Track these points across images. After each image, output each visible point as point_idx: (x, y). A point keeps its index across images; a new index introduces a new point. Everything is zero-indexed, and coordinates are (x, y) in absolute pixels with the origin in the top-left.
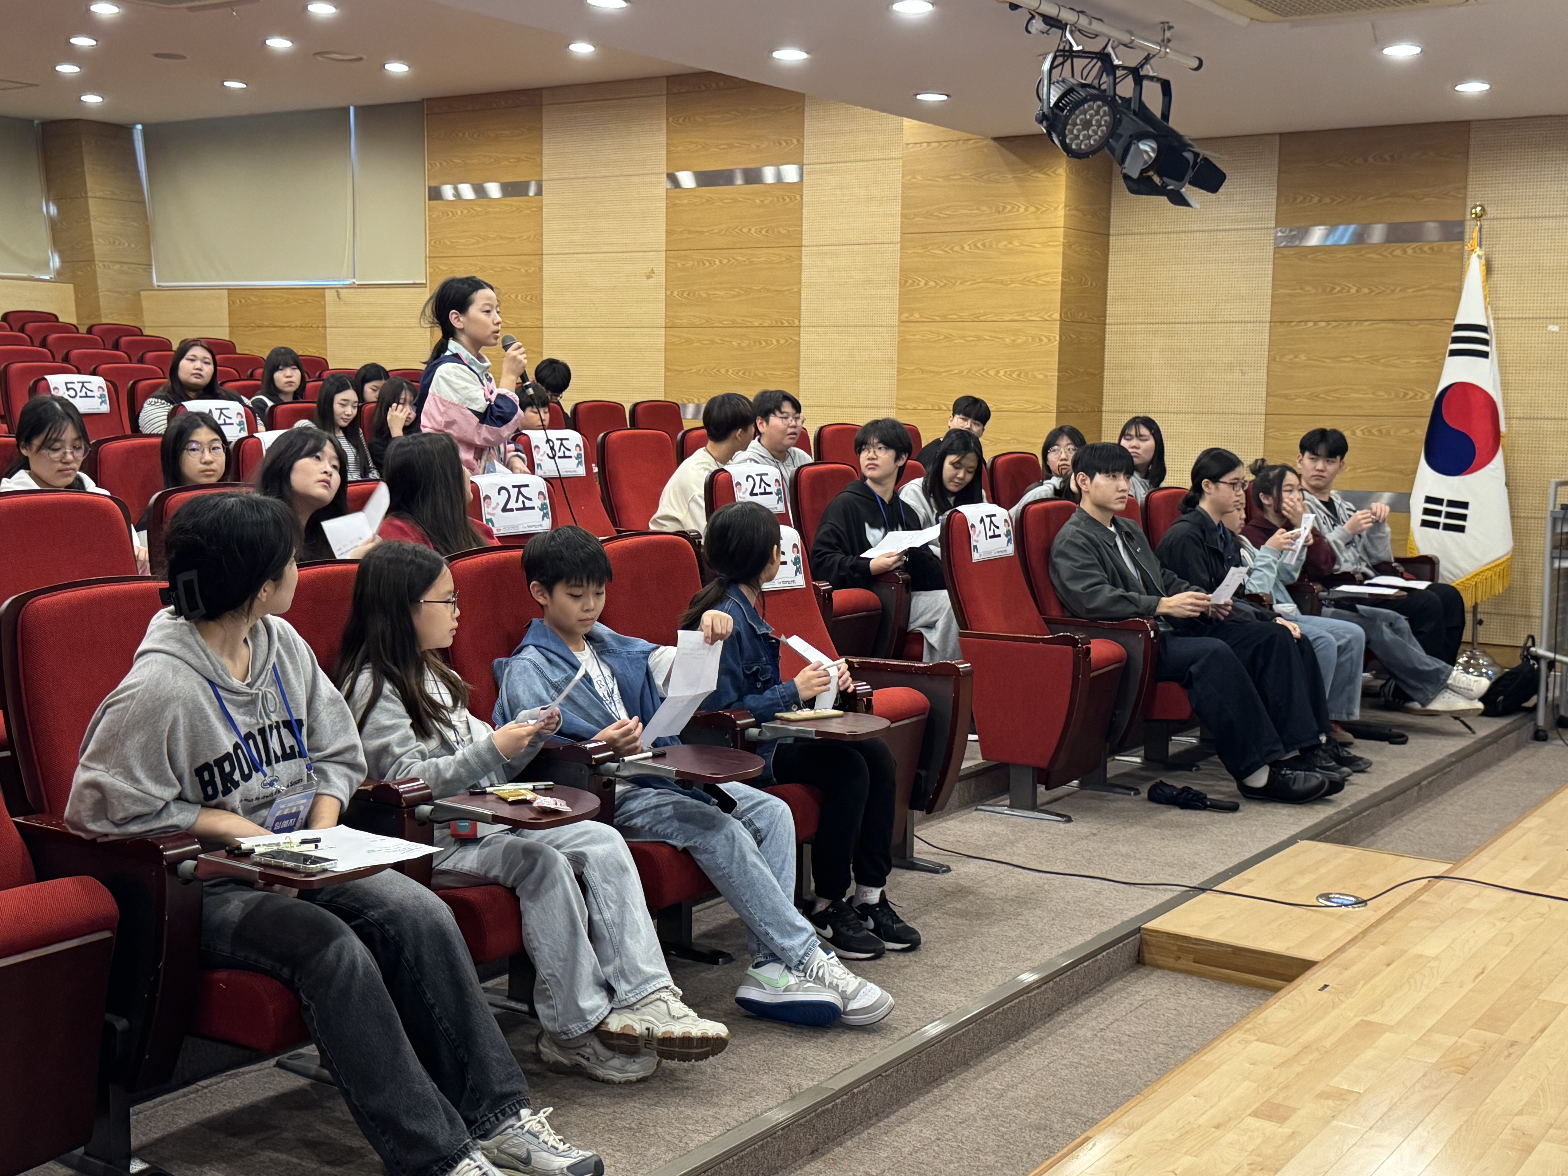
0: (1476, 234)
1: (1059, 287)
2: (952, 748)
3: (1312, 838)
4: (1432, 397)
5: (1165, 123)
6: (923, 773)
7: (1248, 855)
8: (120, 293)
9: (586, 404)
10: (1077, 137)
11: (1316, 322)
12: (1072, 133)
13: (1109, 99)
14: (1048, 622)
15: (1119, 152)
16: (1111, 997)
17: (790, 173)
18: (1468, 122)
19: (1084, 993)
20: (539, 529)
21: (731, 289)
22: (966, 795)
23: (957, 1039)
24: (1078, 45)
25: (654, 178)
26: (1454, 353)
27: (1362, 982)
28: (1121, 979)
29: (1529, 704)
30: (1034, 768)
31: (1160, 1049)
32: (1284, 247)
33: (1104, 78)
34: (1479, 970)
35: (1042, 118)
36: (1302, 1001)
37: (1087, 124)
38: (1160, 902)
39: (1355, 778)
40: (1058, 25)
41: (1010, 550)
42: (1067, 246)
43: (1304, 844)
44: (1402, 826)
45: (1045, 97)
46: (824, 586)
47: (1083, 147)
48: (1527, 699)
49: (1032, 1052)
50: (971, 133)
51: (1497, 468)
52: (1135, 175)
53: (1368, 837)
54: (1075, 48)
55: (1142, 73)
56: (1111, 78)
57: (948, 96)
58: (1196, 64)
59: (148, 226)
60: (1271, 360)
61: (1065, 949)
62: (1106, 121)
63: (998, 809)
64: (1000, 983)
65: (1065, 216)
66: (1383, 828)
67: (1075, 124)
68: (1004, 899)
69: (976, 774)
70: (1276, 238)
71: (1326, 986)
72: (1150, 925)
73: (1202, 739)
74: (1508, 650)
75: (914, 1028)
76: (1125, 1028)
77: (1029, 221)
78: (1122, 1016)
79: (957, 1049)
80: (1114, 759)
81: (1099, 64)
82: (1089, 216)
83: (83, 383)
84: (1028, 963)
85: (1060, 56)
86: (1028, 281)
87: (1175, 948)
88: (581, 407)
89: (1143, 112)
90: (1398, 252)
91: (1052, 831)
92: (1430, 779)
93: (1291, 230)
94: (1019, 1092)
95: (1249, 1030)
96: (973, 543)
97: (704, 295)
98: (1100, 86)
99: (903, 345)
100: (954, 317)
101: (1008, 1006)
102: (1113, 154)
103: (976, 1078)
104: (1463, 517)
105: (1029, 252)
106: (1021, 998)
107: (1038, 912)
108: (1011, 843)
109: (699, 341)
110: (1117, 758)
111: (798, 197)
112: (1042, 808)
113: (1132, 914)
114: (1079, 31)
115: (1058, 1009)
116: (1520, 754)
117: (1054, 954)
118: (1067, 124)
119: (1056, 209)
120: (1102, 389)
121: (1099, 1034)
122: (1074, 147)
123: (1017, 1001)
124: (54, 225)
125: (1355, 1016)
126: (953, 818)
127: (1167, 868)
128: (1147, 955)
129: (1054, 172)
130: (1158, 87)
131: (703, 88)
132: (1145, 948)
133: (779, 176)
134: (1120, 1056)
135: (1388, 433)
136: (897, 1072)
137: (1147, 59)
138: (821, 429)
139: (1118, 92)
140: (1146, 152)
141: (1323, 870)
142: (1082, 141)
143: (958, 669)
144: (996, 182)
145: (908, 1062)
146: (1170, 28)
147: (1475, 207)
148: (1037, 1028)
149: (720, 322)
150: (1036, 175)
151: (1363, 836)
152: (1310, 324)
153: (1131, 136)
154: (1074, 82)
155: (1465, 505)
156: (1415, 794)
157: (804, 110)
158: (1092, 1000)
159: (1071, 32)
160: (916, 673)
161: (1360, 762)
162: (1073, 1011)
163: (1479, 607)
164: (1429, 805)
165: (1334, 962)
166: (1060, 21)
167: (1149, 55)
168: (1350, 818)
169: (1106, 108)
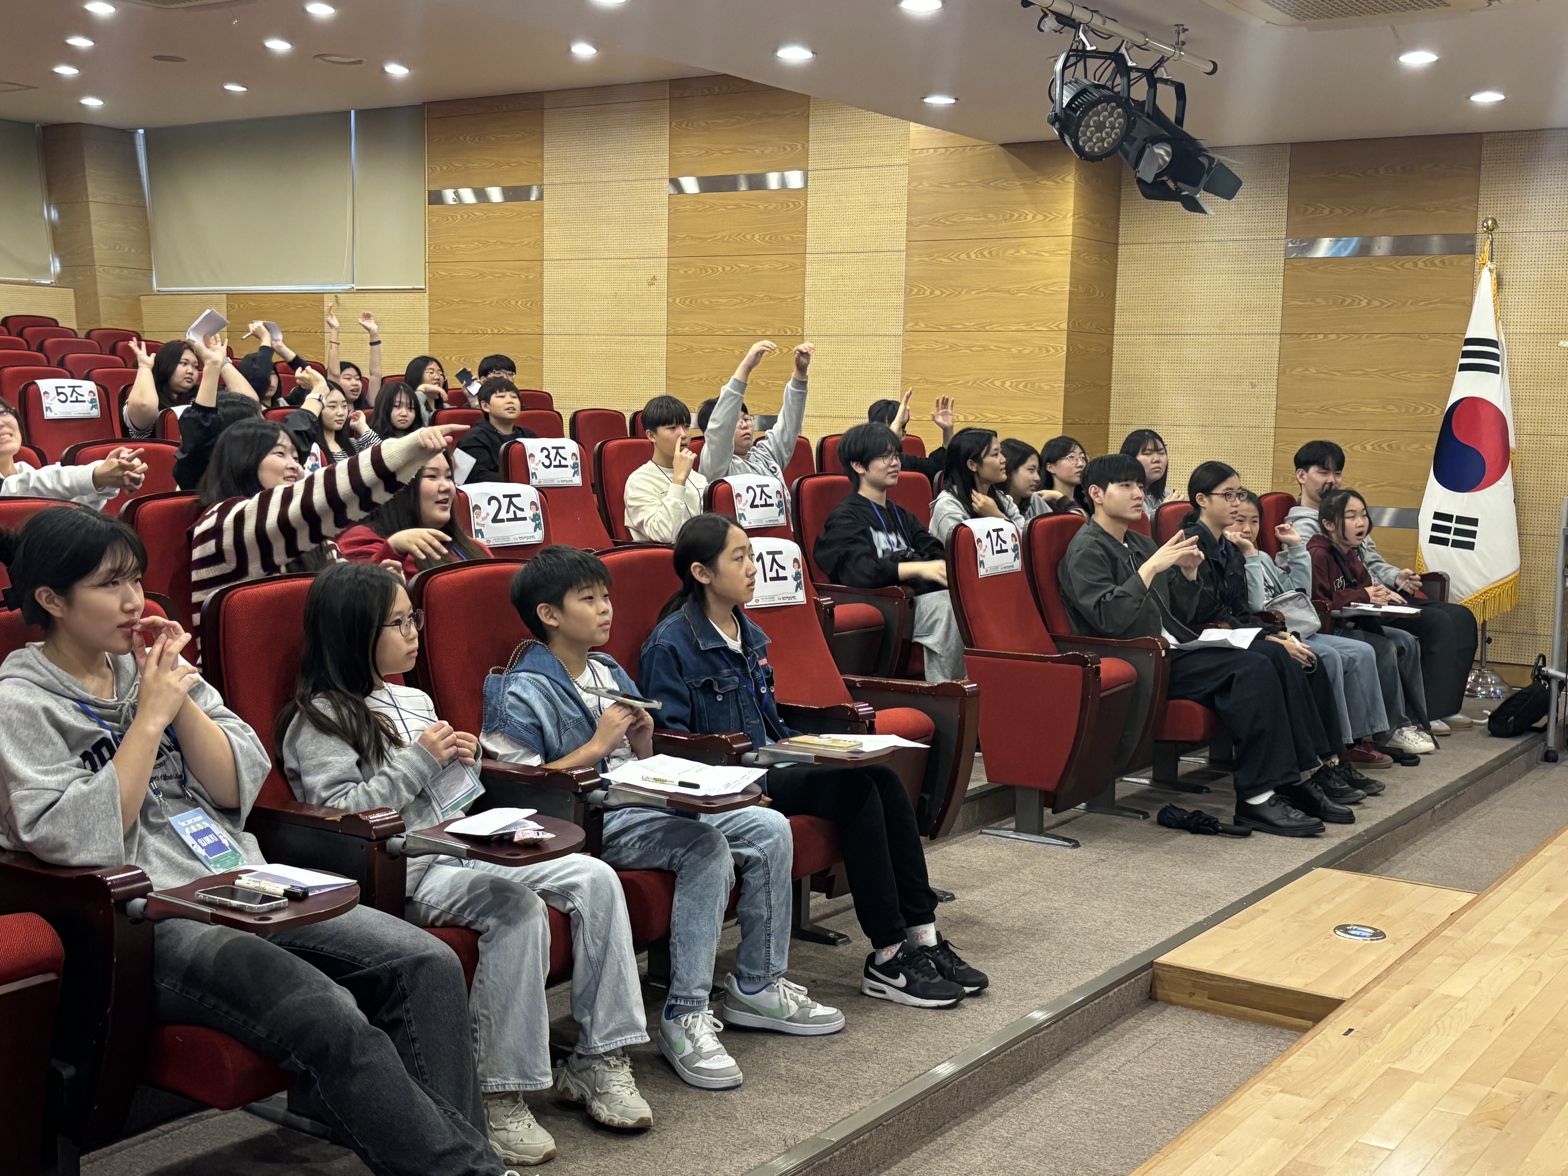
0: (1487, 248)
1: (1067, 297)
2: (957, 772)
3: (1327, 866)
4: (1442, 412)
5: (1180, 127)
6: (927, 797)
7: (1262, 884)
8: (119, 298)
9: (585, 413)
10: (1090, 139)
11: (1325, 336)
12: (1085, 135)
13: (1124, 102)
14: (1055, 639)
15: (1133, 155)
16: (1122, 1036)
17: (795, 179)
18: (1480, 135)
19: (1094, 1033)
20: (532, 541)
21: (735, 297)
22: (970, 817)
23: (963, 1083)
24: (1091, 46)
25: (656, 184)
26: (1464, 367)
27: (1389, 1025)
28: (1133, 1016)
29: (1539, 724)
30: (1041, 791)
31: (1174, 1092)
32: (1294, 258)
33: (1118, 80)
34: (1509, 1012)
35: (1055, 119)
36: (1327, 1046)
37: (1100, 127)
38: (1173, 933)
39: (1369, 801)
40: (1071, 23)
41: (1017, 565)
42: (1076, 254)
43: (1319, 872)
44: (1416, 851)
45: (1057, 97)
46: (826, 600)
47: (1096, 150)
48: (1537, 720)
49: (1040, 1096)
50: (979, 138)
51: (1506, 485)
52: (1149, 179)
53: (1382, 863)
54: (1089, 48)
55: (1156, 76)
56: (1125, 79)
57: (956, 99)
58: (1210, 68)
59: (148, 231)
60: (1281, 372)
61: (1074, 986)
62: (1120, 123)
63: (1002, 833)
64: (1007, 1022)
65: (1073, 224)
66: (1396, 853)
67: (1088, 126)
68: (1011, 930)
69: (982, 795)
70: (1287, 249)
71: (1351, 1030)
72: (1163, 959)
73: (1211, 760)
74: (1517, 668)
75: (917, 1073)
76: (1137, 1070)
77: (1037, 229)
78: (1134, 1057)
79: (962, 1094)
80: (1122, 781)
81: (1113, 65)
82: (1097, 225)
83: (74, 387)
84: (1037, 1001)
85: (1073, 55)
86: (1036, 290)
87: (1189, 984)
88: (580, 415)
89: (1157, 115)
90: (1409, 265)
91: (1059, 857)
92: (1443, 803)
93: (1301, 242)
94: (1027, 1141)
95: (1273, 1079)
96: (980, 558)
97: (707, 303)
98: (1113, 87)
99: (908, 357)
100: (960, 326)
101: (1015, 1047)
102: (1127, 157)
103: (982, 1125)
104: (1473, 534)
105: (1038, 261)
106: (1029, 1039)
107: (1046, 944)
108: (1017, 869)
109: (701, 349)
110: (1125, 779)
111: (802, 203)
112: (1048, 832)
113: (1144, 948)
114: (1092, 30)
115: (1067, 1049)
116: (1530, 775)
117: (1064, 992)
118: (1080, 126)
119: (1065, 217)
120: (1110, 401)
121: (1111, 1077)
122: (1087, 149)
123: (1025, 1042)
124: (55, 230)
125: (1383, 1063)
126: (957, 842)
127: (1178, 897)
128: (1159, 991)
129: (1063, 179)
130: (1172, 90)
131: (707, 92)
132: (1157, 983)
133: (783, 183)
134: (1133, 1101)
135: (1399, 449)
136: (899, 1121)
137: (1161, 61)
138: (824, 439)
139: (1132, 96)
140: (1161, 155)
141: (1339, 900)
142: (1095, 144)
143: (964, 689)
144: (1004, 189)
145: (910, 1110)
146: (1185, 30)
147: (1486, 221)
148: (1046, 1070)
149: (722, 329)
150: (1044, 182)
151: (1377, 862)
152: (1320, 336)
153: (1145, 139)
154: (1088, 83)
155: (1474, 522)
156: (1429, 817)
157: (808, 115)
158: (1102, 1039)
159: (1085, 33)
160: (920, 693)
161: (1373, 785)
162: (1083, 1051)
163: (1488, 624)
164: (1442, 829)
165: (1358, 1003)
166: (1074, 20)
167: (1163, 57)
168: (1363, 844)
169: (1120, 110)
